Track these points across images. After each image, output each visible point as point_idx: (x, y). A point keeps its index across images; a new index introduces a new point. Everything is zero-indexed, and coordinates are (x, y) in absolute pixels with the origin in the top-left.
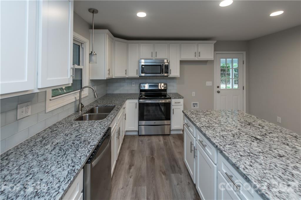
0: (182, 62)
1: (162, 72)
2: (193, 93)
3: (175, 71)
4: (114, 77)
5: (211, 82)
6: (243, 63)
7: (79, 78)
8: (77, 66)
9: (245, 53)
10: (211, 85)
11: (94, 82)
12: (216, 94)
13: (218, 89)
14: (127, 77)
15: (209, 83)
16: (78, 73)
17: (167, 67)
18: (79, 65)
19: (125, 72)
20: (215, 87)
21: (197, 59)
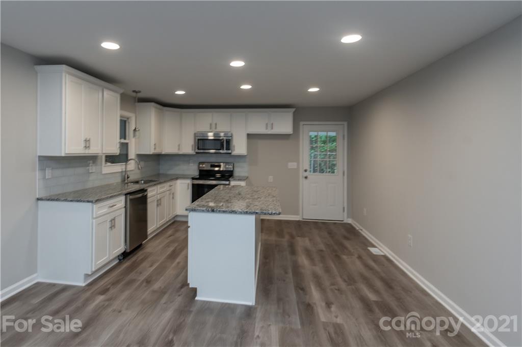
0: (249, 136)
1: (222, 148)
2: (270, 177)
3: (240, 147)
4: (163, 153)
5: (295, 164)
6: (344, 139)
7: (125, 153)
8: (123, 141)
9: (346, 123)
10: (295, 167)
11: (141, 157)
12: (302, 180)
13: (306, 174)
14: (181, 152)
15: (292, 165)
16: (124, 146)
17: (228, 142)
18: (125, 139)
19: (177, 148)
20: (301, 171)
21: (269, 132)
